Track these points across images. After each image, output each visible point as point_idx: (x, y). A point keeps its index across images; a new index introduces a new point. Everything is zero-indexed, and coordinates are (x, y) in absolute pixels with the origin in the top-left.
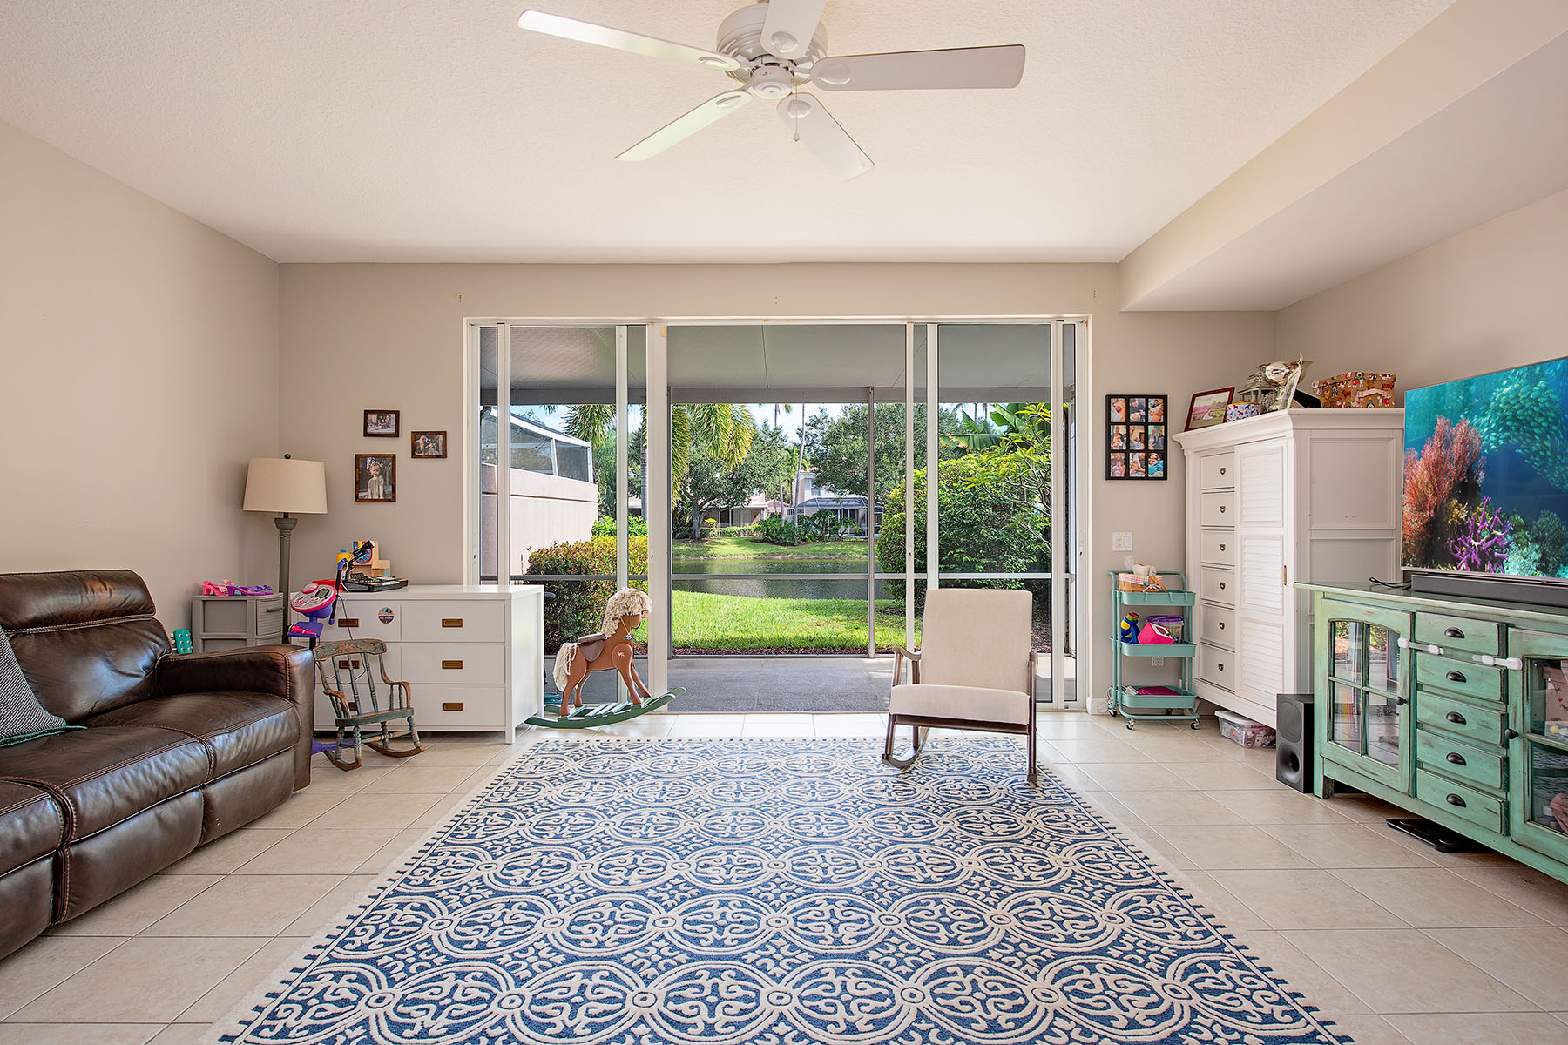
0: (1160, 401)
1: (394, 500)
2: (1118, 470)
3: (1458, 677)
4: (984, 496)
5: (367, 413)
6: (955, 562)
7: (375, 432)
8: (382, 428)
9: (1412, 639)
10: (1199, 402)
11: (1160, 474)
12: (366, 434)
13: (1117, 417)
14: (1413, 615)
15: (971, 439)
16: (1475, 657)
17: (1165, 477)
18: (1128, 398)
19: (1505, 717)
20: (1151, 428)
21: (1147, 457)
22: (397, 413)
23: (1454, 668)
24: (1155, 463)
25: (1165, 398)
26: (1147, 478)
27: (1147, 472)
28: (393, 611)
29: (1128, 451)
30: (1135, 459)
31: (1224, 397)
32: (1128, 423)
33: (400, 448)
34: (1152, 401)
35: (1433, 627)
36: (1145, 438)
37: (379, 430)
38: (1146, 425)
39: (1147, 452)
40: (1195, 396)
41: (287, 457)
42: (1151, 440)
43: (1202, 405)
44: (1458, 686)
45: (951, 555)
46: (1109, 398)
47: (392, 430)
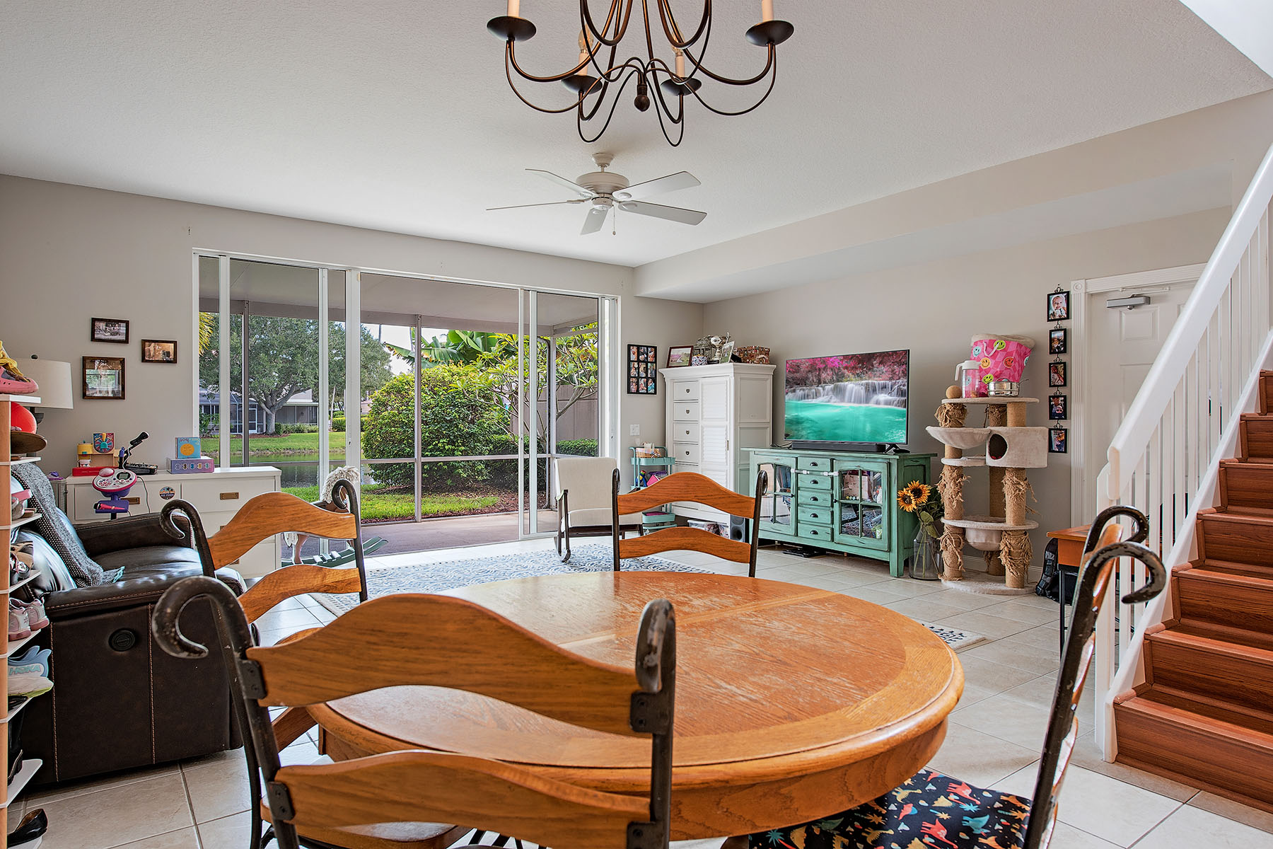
0: (653, 349)
1: (123, 398)
2: (633, 388)
3: (815, 482)
4: (460, 398)
5: (94, 320)
6: (438, 449)
7: (103, 337)
8: (111, 335)
9: (797, 469)
10: (674, 352)
11: (652, 391)
12: (93, 339)
13: (633, 357)
14: (797, 458)
15: (432, 351)
16: (821, 473)
17: (655, 393)
18: (639, 347)
19: (832, 495)
20: (649, 364)
21: (647, 381)
22: (127, 323)
23: (813, 479)
24: (651, 384)
25: (655, 348)
26: (647, 393)
27: (647, 390)
28: (174, 489)
29: (638, 378)
30: (642, 382)
31: (688, 351)
32: (639, 361)
33: (130, 353)
34: (649, 349)
35: (805, 463)
36: (646, 370)
37: (108, 336)
38: (647, 363)
39: (646, 377)
40: (671, 348)
41: (34, 357)
42: (649, 371)
43: (676, 354)
44: (815, 486)
45: (436, 444)
46: (629, 346)
47: (123, 338)
